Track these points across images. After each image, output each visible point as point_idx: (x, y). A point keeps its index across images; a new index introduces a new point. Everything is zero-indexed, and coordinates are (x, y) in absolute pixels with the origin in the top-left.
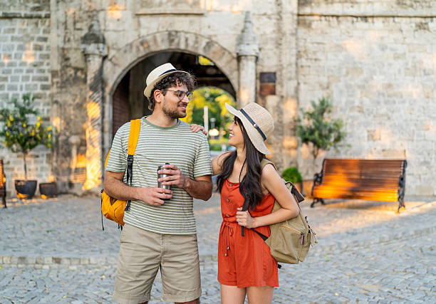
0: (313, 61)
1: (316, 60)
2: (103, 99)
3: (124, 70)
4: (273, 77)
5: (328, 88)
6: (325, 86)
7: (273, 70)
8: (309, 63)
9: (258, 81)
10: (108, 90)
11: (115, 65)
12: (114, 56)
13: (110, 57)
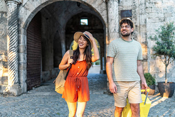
0: (154, 4)
1: (155, 3)
2: (19, 31)
3: (32, 13)
4: (129, 13)
5: (164, 20)
6: (163, 19)
7: (129, 9)
8: (151, 5)
9: (120, 16)
10: (22, 25)
11: (27, 9)
12: (26, 4)
13: (23, 4)
